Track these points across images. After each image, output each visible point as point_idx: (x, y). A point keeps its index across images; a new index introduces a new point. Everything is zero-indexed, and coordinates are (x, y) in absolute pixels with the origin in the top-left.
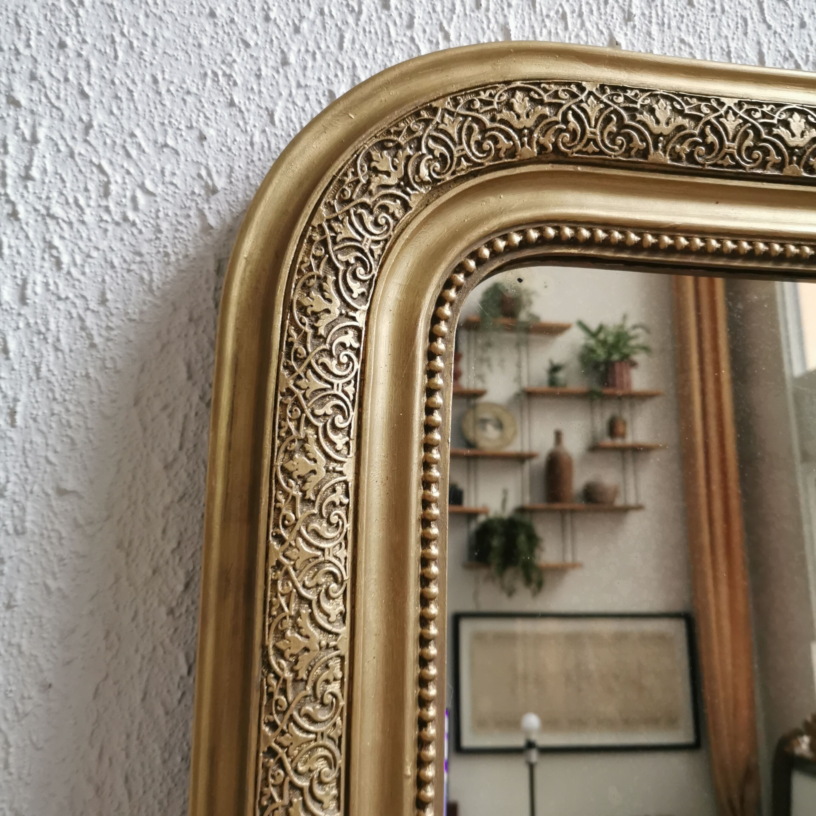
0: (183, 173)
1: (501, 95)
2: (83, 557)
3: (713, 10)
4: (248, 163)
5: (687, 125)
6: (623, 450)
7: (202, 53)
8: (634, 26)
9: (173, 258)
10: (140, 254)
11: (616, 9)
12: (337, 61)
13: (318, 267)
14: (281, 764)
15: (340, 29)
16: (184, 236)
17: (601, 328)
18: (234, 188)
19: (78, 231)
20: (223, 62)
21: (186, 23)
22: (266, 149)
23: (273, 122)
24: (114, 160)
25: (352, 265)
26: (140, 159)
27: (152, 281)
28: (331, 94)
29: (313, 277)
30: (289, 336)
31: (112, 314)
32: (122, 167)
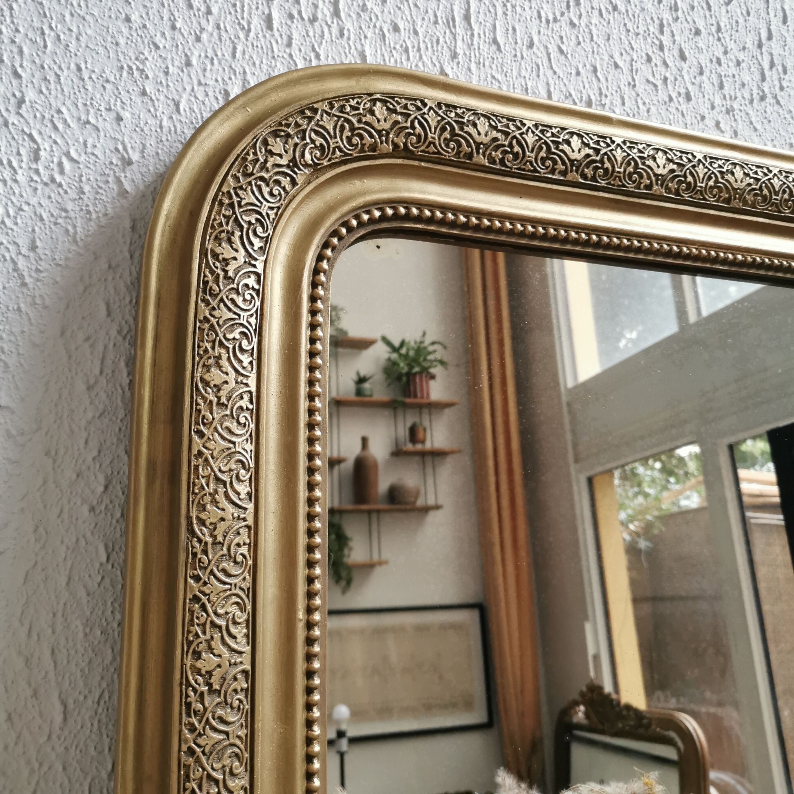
0: (102, 146)
1: (365, 103)
2: (15, 462)
3: (515, 56)
4: (158, 143)
5: (500, 138)
6: (423, 454)
7: (119, 49)
8: (458, 63)
9: (94, 216)
10: (66, 211)
11: (445, 48)
12: (231, 67)
13: (227, 224)
14: (204, 608)
15: (233, 42)
16: (103, 198)
17: (402, 344)
18: (146, 162)
19: (11, 188)
20: (137, 59)
21: (105, 24)
22: (173, 132)
23: (178, 111)
24: (43, 131)
25: (253, 224)
26: (66, 132)
27: (76, 233)
28: (227, 93)
29: (223, 231)
30: (205, 276)
31: (41, 259)
32: (50, 137)
